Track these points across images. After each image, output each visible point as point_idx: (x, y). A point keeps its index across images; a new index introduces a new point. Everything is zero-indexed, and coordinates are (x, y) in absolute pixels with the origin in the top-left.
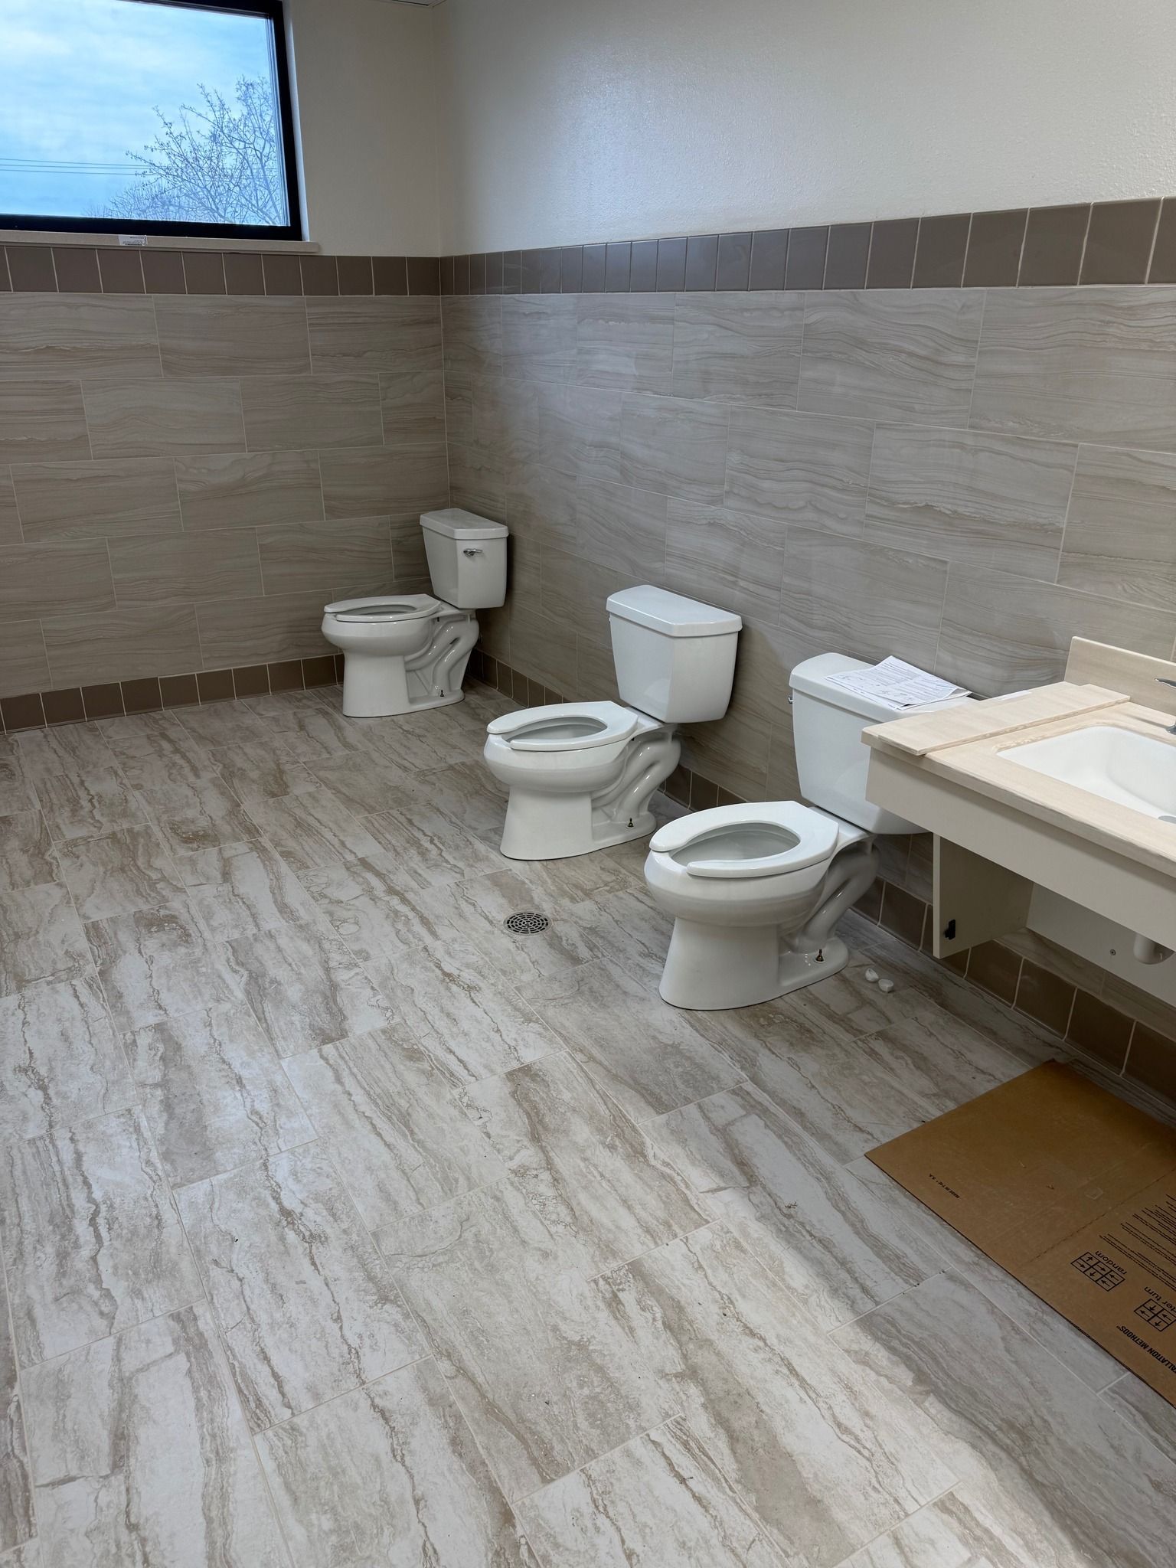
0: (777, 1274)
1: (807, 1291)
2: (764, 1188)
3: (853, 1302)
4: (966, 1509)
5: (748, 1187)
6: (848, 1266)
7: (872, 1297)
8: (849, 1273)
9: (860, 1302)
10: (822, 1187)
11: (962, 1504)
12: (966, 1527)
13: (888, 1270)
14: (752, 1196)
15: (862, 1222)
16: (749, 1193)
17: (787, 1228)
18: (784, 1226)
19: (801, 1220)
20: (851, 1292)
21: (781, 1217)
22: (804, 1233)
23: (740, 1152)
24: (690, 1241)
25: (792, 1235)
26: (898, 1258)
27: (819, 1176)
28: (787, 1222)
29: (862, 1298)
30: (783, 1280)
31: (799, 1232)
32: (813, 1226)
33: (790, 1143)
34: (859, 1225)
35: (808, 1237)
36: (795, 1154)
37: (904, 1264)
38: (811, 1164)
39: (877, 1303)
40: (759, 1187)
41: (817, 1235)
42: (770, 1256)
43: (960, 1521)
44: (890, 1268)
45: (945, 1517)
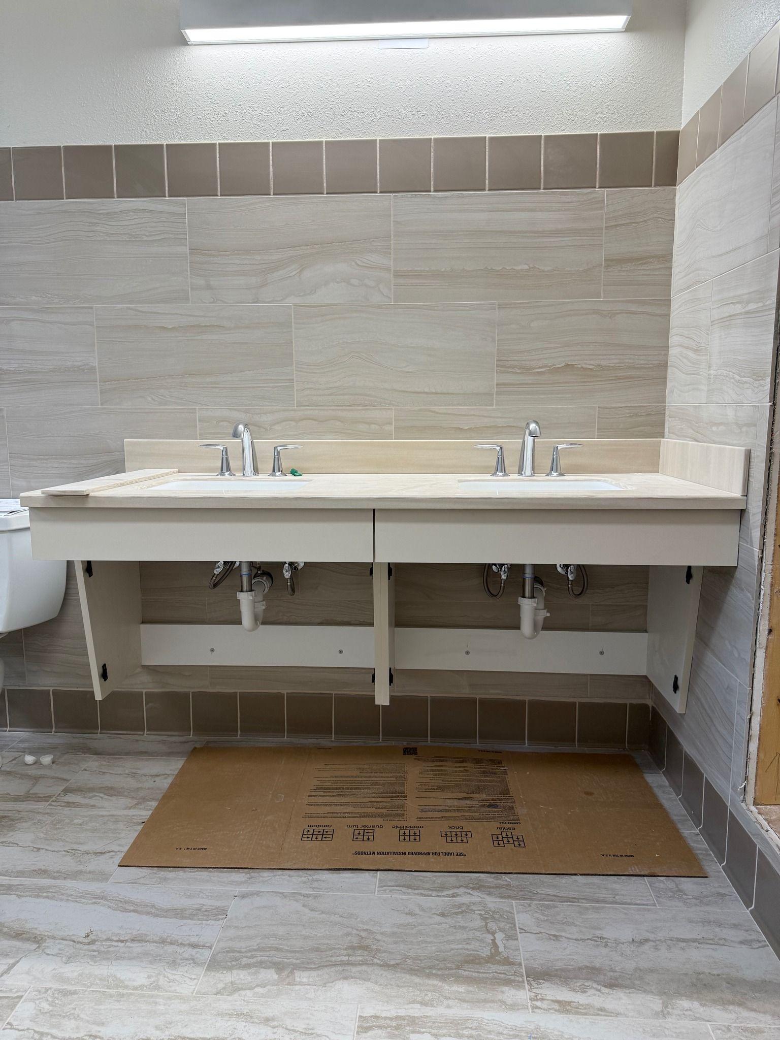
0: (117, 987)
1: (153, 979)
2: (54, 938)
3: (193, 960)
4: (376, 1017)
5: (39, 947)
6: (169, 940)
7: (203, 946)
8: (174, 944)
9: (198, 955)
10: (104, 905)
11: (372, 1016)
12: (386, 1028)
13: (200, 922)
14: (47, 951)
15: (155, 907)
16: (43, 950)
17: (98, 951)
18: (94, 951)
19: (105, 937)
20: (186, 955)
21: (86, 947)
22: (115, 944)
23: (9, 928)
24: (15, 1023)
25: (108, 952)
26: (199, 910)
27: (94, 900)
28: (94, 947)
29: (197, 953)
30: (126, 987)
31: (110, 946)
32: (118, 934)
33: (51, 895)
34: (153, 910)
35: (120, 944)
36: (62, 900)
37: (206, 911)
38: (81, 897)
39: (210, 948)
40: (48, 940)
41: (126, 938)
42: (100, 979)
43: (380, 1027)
44: (199, 920)
45: (370, 1033)
